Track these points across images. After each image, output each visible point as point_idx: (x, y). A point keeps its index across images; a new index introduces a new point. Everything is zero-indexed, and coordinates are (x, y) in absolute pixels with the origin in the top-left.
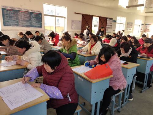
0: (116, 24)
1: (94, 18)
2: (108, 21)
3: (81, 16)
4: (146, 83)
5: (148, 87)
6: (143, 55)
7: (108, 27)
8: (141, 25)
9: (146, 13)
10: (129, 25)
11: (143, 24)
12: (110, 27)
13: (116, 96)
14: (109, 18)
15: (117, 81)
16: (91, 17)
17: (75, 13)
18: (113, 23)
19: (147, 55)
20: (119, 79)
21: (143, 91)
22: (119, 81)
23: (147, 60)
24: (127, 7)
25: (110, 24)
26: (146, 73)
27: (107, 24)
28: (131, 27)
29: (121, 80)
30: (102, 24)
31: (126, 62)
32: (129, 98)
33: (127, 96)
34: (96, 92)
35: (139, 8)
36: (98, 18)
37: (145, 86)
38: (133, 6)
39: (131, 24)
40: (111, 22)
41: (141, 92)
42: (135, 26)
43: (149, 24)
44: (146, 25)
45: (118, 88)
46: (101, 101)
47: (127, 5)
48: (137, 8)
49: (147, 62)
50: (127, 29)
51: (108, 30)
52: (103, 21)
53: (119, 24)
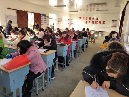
0: (49, 19)
1: (29, 14)
2: (42, 17)
3: (15, 11)
4: (65, 63)
5: (67, 66)
6: (62, 43)
7: (43, 21)
8: (68, 20)
9: (69, 11)
10: (59, 20)
11: (69, 20)
12: (44, 21)
13: (38, 79)
14: (43, 14)
15: (38, 66)
16: (26, 13)
17: (8, 8)
18: (46, 18)
19: (64, 43)
20: (39, 64)
21: (64, 70)
22: (39, 66)
23: (63, 47)
24: (55, 6)
25: (44, 20)
26: (64, 57)
27: (42, 19)
28: (61, 22)
29: (41, 65)
30: (37, 19)
31: (47, 50)
32: (52, 78)
33: (50, 76)
34: (15, 80)
35: (64, 8)
36: (33, 14)
37: (65, 66)
38: (60, 5)
39: (61, 20)
40: (45, 18)
41: (62, 71)
42: (64, 21)
43: (73, 20)
44: (71, 20)
45: (38, 72)
46: (22, 86)
47: (56, 5)
48: (63, 8)
49: (63, 48)
50: (58, 23)
51: (43, 24)
52: (38, 17)
53: (52, 19)
